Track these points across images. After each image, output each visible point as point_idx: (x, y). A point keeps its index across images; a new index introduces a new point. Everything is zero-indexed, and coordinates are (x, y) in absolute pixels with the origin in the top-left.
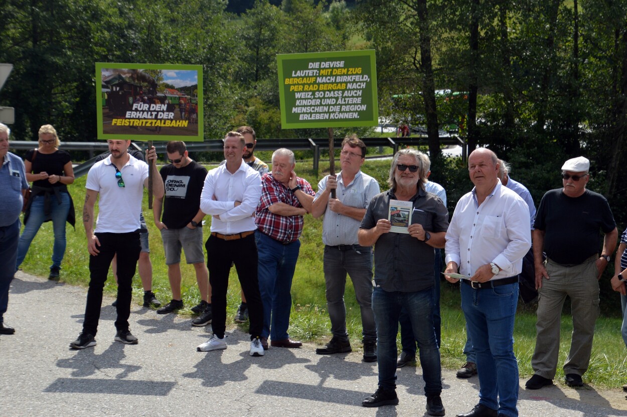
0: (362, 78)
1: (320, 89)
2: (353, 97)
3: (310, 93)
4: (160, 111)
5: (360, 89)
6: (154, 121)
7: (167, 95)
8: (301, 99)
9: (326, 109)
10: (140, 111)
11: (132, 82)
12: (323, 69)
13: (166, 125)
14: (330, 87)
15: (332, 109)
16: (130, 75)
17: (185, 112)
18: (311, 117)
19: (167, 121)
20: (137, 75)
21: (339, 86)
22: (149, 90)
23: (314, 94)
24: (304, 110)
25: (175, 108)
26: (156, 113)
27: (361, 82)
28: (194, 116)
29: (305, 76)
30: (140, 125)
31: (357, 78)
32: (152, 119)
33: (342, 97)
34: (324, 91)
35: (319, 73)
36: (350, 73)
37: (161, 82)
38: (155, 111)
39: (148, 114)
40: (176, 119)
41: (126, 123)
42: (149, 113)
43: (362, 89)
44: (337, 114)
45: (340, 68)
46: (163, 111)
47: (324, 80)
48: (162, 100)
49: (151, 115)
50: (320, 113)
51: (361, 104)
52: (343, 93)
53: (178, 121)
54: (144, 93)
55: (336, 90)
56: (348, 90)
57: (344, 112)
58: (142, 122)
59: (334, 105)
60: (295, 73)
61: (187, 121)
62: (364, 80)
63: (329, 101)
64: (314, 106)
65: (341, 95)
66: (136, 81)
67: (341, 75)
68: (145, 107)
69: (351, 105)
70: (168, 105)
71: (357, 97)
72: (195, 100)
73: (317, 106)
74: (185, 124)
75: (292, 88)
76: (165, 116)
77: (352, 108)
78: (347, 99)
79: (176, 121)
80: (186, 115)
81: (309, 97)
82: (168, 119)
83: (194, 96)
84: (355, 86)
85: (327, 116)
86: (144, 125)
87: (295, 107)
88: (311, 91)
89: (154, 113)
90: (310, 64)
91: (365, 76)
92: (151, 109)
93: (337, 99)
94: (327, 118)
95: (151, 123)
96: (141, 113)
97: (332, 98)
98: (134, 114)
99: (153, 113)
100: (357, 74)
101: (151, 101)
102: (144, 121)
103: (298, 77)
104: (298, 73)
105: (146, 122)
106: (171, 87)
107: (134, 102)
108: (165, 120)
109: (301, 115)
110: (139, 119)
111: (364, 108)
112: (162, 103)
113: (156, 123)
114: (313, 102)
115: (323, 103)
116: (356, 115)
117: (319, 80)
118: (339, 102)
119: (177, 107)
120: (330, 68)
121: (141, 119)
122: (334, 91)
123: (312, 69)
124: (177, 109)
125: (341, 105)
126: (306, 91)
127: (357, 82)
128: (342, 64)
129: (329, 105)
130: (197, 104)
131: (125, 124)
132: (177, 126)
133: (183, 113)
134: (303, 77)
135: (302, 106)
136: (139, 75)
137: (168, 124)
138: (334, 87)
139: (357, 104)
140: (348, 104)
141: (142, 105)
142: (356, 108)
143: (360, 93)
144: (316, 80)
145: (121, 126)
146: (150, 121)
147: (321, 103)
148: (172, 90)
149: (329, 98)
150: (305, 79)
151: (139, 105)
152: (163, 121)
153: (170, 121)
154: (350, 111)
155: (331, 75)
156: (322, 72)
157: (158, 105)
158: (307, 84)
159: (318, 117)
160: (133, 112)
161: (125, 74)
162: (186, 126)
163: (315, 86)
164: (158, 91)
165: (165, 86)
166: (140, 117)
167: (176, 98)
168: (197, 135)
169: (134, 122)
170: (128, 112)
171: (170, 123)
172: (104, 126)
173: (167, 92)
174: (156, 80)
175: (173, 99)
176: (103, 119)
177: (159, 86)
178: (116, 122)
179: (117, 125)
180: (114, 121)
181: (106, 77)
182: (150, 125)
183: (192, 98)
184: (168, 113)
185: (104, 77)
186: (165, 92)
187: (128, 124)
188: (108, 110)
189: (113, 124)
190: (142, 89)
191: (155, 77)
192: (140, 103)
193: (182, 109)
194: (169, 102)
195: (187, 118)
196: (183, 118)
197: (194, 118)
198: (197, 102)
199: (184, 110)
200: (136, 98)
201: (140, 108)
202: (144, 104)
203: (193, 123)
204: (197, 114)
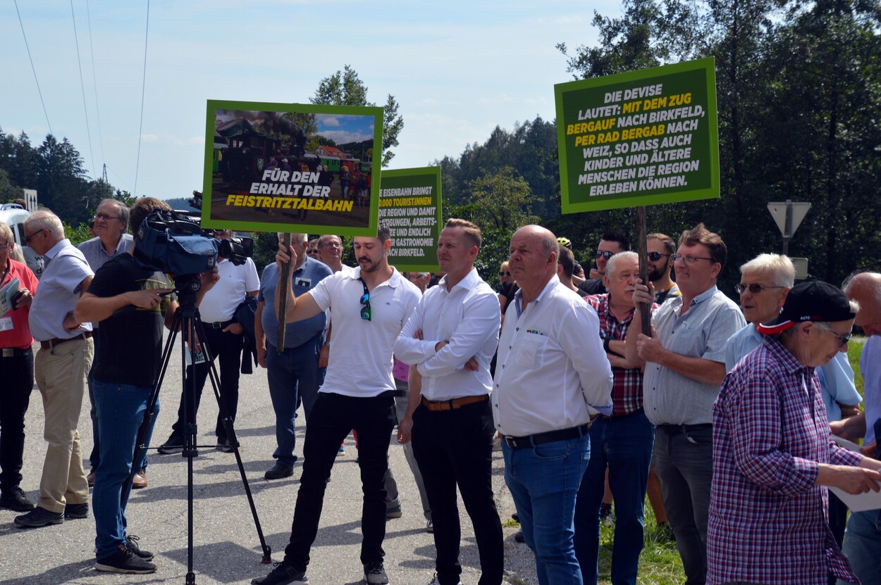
0: (693, 112)
1: (623, 138)
2: (677, 147)
3: (607, 147)
4: (308, 184)
5: (688, 133)
6: (296, 200)
7: (320, 157)
8: (593, 158)
9: (632, 173)
10: (274, 183)
11: (265, 134)
12: (628, 102)
13: (316, 208)
14: (640, 133)
15: (643, 172)
16: (263, 121)
17: (349, 186)
18: (608, 190)
19: (318, 201)
20: (274, 123)
21: (654, 131)
22: (292, 147)
23: (612, 149)
24: (597, 178)
25: (333, 178)
26: (300, 186)
27: (689, 119)
28: (364, 194)
29: (599, 118)
30: (273, 206)
31: (684, 112)
32: (293, 197)
33: (659, 149)
34: (629, 142)
35: (621, 110)
36: (671, 104)
37: (313, 135)
38: (299, 183)
39: (286, 187)
40: (333, 197)
41: (249, 202)
42: (290, 186)
43: (693, 132)
44: (650, 180)
45: (655, 97)
46: (313, 184)
47: (630, 121)
48: (312, 165)
49: (293, 189)
50: (622, 181)
51: (690, 160)
52: (660, 143)
53: (336, 202)
54: (284, 152)
55: (649, 138)
56: (668, 136)
57: (662, 176)
58: (277, 202)
59: (644, 166)
60: (583, 115)
61: (352, 202)
62: (696, 114)
63: (636, 160)
64: (614, 169)
65: (657, 145)
66: (272, 133)
67: (656, 111)
68: (284, 176)
69: (673, 162)
70: (322, 173)
71: (683, 147)
72: (368, 166)
73: (618, 169)
74: (347, 206)
75: (578, 141)
76: (315, 191)
77: (676, 168)
78: (666, 153)
79: (333, 202)
80: (351, 192)
81: (605, 154)
82: (320, 198)
83: (366, 159)
84: (680, 127)
85: (633, 186)
86: (279, 206)
87: (583, 173)
88: (608, 143)
89: (297, 187)
90: (607, 95)
91: (697, 107)
92: (294, 180)
93: (650, 153)
94: (635, 190)
95: (292, 204)
96: (276, 185)
97: (642, 152)
98: (264, 188)
99: (295, 186)
100: (684, 105)
101: (293, 167)
102: (280, 200)
103: (588, 121)
104: (588, 114)
105: (284, 202)
106: (328, 144)
107: (265, 168)
108: (315, 199)
109: (592, 188)
110: (271, 195)
111: (695, 165)
112: (311, 171)
113: (299, 203)
114: (611, 163)
115: (628, 164)
116: (681, 181)
117: (621, 122)
118: (654, 158)
119: (336, 177)
120: (639, 99)
121: (276, 196)
122: (645, 139)
123: (611, 104)
124: (337, 181)
125: (657, 164)
126: (601, 145)
127: (683, 120)
128: (657, 89)
129: (637, 166)
130: (370, 173)
131: (248, 205)
132: (334, 209)
133: (346, 188)
134: (595, 120)
135: (593, 172)
136: (278, 122)
137: (320, 205)
138: (644, 132)
139: (684, 160)
140: (669, 162)
141: (279, 172)
142: (683, 167)
143: (688, 139)
144: (616, 122)
145: (241, 207)
146: (289, 200)
147: (624, 163)
148: (331, 149)
149: (637, 153)
150: (599, 122)
151: (274, 172)
152: (311, 201)
153: (322, 201)
154: (673, 175)
155: (641, 112)
156: (627, 107)
157: (304, 173)
158: (603, 131)
159: (620, 188)
160: (262, 185)
161: (253, 119)
162: (349, 209)
163: (614, 133)
164: (307, 149)
165: (319, 141)
166: (274, 193)
167: (337, 162)
168: (367, 227)
169: (262, 201)
170: (254, 184)
171: (324, 205)
172: (212, 206)
173: (322, 151)
174: (304, 131)
175: (330, 163)
176: (212, 195)
177: (310, 142)
178: (233, 200)
179: (235, 205)
180: (230, 198)
181: (222, 124)
182: (289, 207)
183: (362, 162)
184: (320, 187)
185: (220, 123)
186: (318, 150)
187: (252, 204)
188: (222, 179)
189: (228, 203)
190: (280, 145)
191: (303, 126)
192: (276, 169)
193: (345, 180)
194: (323, 169)
195: (351, 196)
196: (345, 197)
197: (363, 197)
198: (371, 169)
199: (347, 183)
200: (269, 161)
201: (275, 177)
202: (281, 170)
203: (361, 205)
204: (369, 189)
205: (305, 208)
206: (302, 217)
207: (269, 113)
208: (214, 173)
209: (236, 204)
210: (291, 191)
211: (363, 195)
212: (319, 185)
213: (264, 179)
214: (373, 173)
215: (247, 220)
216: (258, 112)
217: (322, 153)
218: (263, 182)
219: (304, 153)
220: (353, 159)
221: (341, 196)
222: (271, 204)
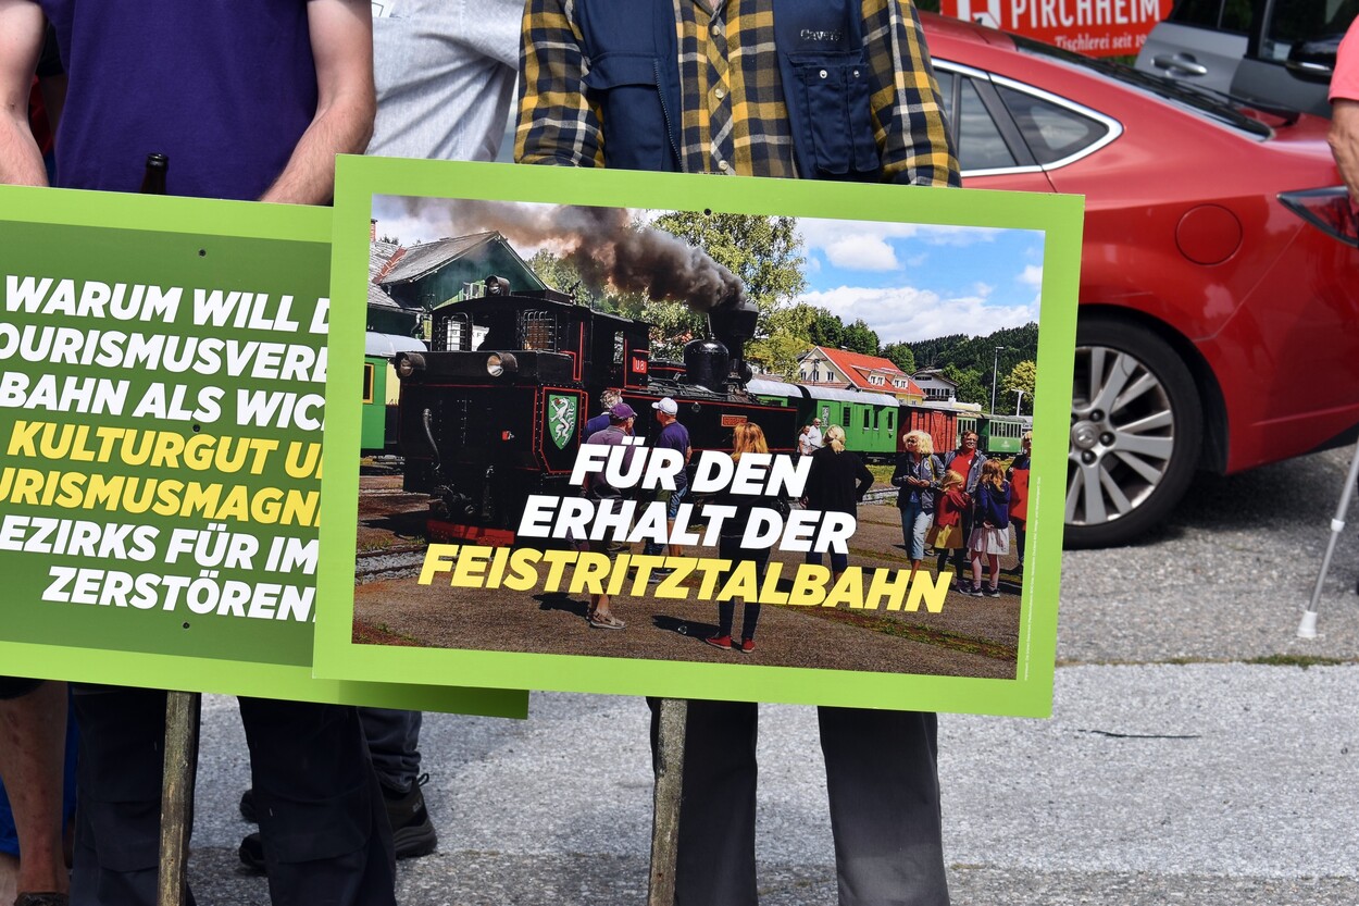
4: (763, 501)
6: (714, 567)
7: (815, 392)
11: (583, 298)
13: (797, 597)
16: (572, 245)
17: (934, 510)
20: (621, 251)
22: (694, 353)
25: (868, 480)
28: (997, 542)
30: (615, 588)
37: (783, 302)
38: (723, 497)
39: (671, 514)
40: (864, 555)
41: (518, 572)
42: (686, 510)
46: (782, 503)
48: (781, 427)
53: (881, 574)
54: (661, 372)
58: (632, 573)
61: (946, 578)
66: (611, 290)
68: (663, 467)
70: (823, 456)
72: (1013, 431)
74: (930, 592)
76: (791, 533)
79: (868, 572)
80: (944, 534)
82: (813, 558)
83: (1007, 402)
86: (639, 589)
89: (718, 514)
92: (701, 484)
95: (694, 581)
96: (629, 506)
98: (576, 514)
101: (701, 431)
102: (646, 563)
106: (851, 340)
107: (580, 436)
108: (792, 561)
110: (608, 546)
112: (774, 448)
113: (724, 578)
119: (883, 475)
121: (626, 548)
124: (883, 491)
130: (1022, 462)
131: (512, 583)
132: (873, 603)
133: (924, 521)
136: (634, 247)
137: (811, 587)
141: (640, 454)
145: (482, 594)
146: (684, 567)
148: (859, 361)
151: (618, 454)
157: (747, 458)
160: (570, 503)
161: (533, 235)
162: (936, 605)
164: (759, 362)
165: (812, 328)
166: (619, 536)
167: (883, 415)
168: (1012, 676)
169: (571, 567)
170: (534, 502)
171: (829, 587)
172: (359, 589)
173: (823, 369)
174: (745, 289)
175: (857, 417)
176: (360, 544)
177: (771, 332)
178: (446, 566)
179: (456, 582)
180: (436, 557)
181: (399, 256)
182: (683, 593)
183: (994, 418)
184: (814, 516)
185: (390, 252)
186: (807, 367)
187: (529, 581)
188: (399, 480)
189: (426, 578)
190: (645, 344)
191: (743, 266)
192: (627, 440)
193: (919, 489)
194: (827, 440)
195: (943, 553)
196: (919, 555)
197: (993, 558)
198: (1026, 443)
199: (927, 499)
200: (596, 407)
201: (624, 471)
202: (651, 444)
203: (986, 587)
204: (1020, 526)
205: (750, 596)
206: (736, 633)
207: (598, 213)
208: (365, 453)
209: (461, 580)
210: (689, 530)
211: (993, 548)
212: (810, 507)
213: (577, 478)
214: (1033, 459)
215: (507, 645)
216: (551, 207)
217: (823, 377)
218: (575, 492)
219: (748, 376)
220: (953, 404)
221: (903, 553)
222: (605, 582)
